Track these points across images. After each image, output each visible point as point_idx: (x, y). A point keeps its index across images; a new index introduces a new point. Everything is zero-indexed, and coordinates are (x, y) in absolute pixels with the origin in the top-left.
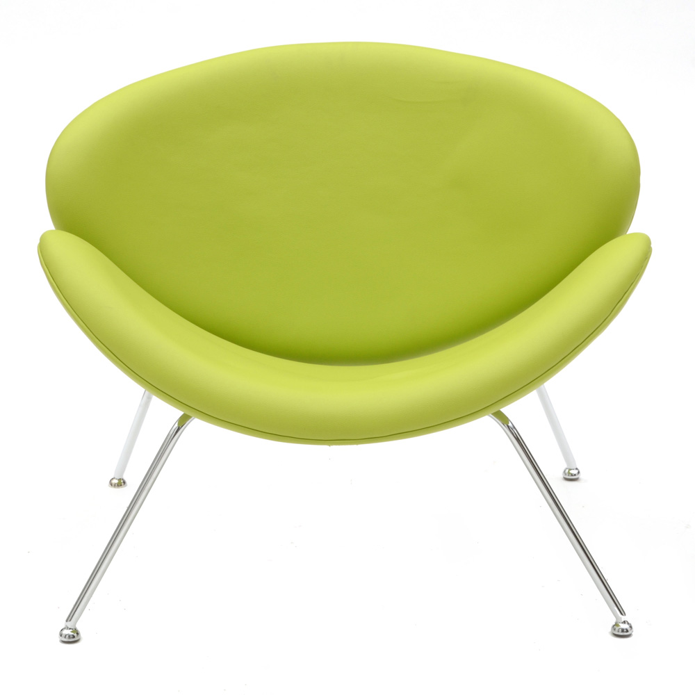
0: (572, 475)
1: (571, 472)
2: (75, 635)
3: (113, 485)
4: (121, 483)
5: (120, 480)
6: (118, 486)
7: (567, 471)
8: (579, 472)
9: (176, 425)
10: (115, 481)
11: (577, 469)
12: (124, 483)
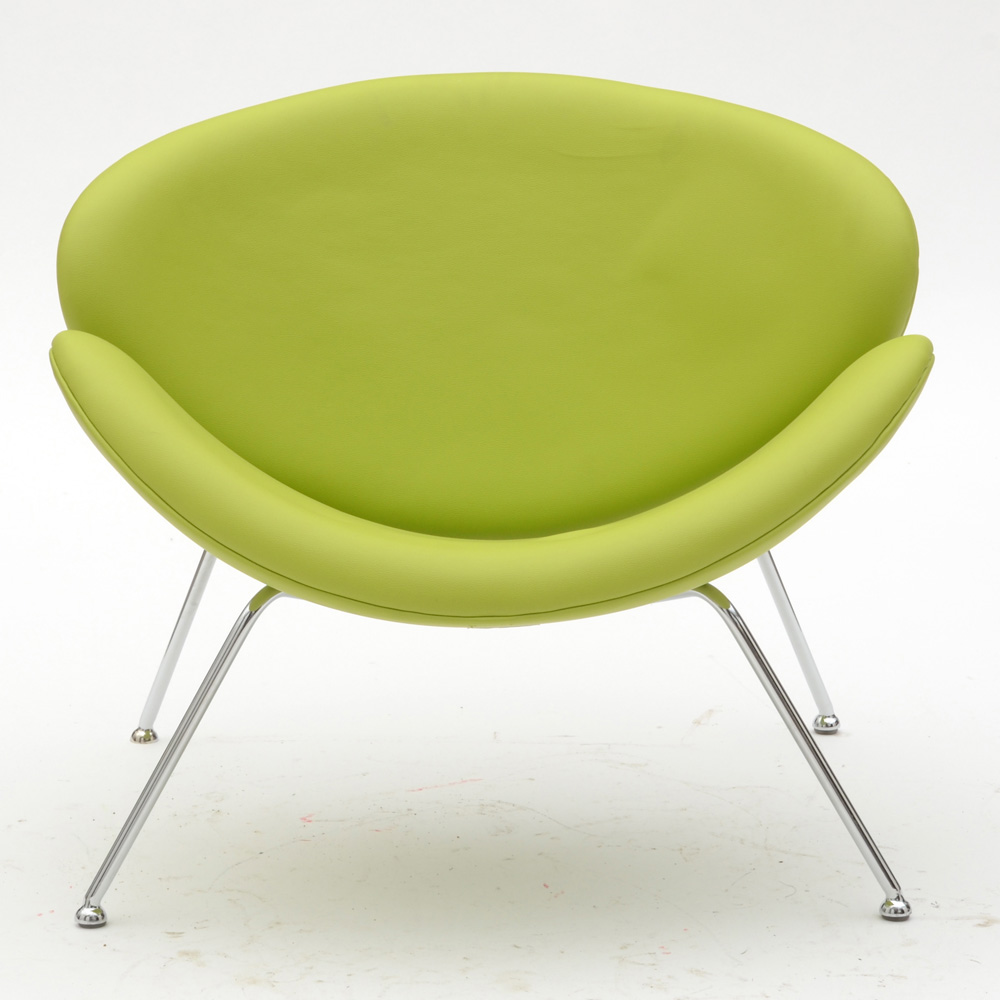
0: (827, 726)
1: (827, 720)
2: (100, 916)
3: (138, 739)
4: (150, 737)
5: (147, 731)
6: (145, 741)
7: (820, 719)
8: (837, 722)
9: (248, 610)
10: (141, 734)
11: (834, 716)
12: (155, 736)
